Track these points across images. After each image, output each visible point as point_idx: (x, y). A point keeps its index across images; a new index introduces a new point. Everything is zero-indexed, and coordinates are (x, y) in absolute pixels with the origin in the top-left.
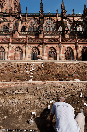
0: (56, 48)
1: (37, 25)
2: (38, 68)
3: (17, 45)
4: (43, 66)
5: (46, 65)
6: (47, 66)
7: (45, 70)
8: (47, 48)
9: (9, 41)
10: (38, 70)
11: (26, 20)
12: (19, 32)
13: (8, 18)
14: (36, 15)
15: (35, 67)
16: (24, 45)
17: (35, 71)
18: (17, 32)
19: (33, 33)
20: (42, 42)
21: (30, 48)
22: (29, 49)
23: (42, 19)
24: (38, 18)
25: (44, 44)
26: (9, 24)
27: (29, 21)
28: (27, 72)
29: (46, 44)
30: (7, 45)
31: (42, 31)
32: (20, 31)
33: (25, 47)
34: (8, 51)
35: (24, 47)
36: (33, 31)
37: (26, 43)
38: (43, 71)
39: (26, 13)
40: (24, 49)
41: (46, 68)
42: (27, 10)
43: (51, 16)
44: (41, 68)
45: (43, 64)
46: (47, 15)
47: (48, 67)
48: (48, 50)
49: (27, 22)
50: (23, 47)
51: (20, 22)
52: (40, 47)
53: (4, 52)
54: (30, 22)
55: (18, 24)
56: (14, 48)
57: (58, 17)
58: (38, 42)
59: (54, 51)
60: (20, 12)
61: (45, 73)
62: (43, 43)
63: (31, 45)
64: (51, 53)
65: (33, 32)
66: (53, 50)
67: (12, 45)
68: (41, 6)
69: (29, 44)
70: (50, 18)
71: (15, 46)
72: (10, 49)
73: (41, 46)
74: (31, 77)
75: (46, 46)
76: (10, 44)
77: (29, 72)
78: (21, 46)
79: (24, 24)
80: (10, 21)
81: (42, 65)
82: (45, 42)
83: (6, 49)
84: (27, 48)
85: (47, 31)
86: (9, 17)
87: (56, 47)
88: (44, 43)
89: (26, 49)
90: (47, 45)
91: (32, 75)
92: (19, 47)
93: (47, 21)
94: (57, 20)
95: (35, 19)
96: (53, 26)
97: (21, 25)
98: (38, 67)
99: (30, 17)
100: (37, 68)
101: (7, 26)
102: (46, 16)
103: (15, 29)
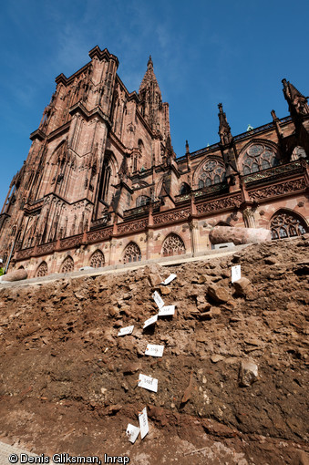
0: (299, 211)
1: (219, 171)
2: (201, 299)
3: (168, 230)
4: (245, 274)
5: (265, 270)
6: (280, 277)
7: (275, 316)
8: (264, 218)
9: (147, 223)
10: (202, 318)
11: (189, 169)
12: (174, 199)
13: (149, 179)
14: (212, 149)
15: (182, 294)
16: (187, 224)
17: (181, 322)
18: (167, 199)
19: (211, 191)
20: (240, 203)
21: (204, 229)
22: (202, 234)
23: (230, 148)
24: (218, 153)
25: (249, 208)
26: (152, 190)
27: (195, 168)
28: (124, 331)
29: (254, 206)
30: (143, 235)
31: (237, 177)
32: (176, 197)
33: (191, 230)
34: (147, 250)
35: (188, 230)
36: (210, 186)
37: (190, 219)
38: (253, 328)
39: (188, 154)
40: (186, 236)
41: (280, 293)
42: (187, 146)
43: (255, 135)
44: (225, 293)
45: (235, 260)
46: (243, 137)
47: (293, 279)
48: (267, 223)
49: (192, 172)
50: (184, 231)
51: (173, 175)
52: (236, 220)
53: (138, 255)
54: (199, 170)
55: (170, 181)
56: (161, 238)
57: (281, 127)
58: (228, 207)
59: (294, 221)
60: (171, 153)
61: (275, 351)
62: (244, 205)
63: (207, 220)
64: (282, 231)
65: (210, 189)
66: (288, 221)
67: (156, 233)
68: (222, 119)
69: (199, 218)
70: (254, 141)
71: (162, 233)
72: (151, 244)
73: (239, 215)
74: (148, 382)
75: (257, 212)
76: (150, 231)
77: (138, 333)
78: (177, 229)
79: (184, 178)
80: (154, 184)
81: (236, 274)
82: (252, 200)
83: (143, 246)
84: (196, 231)
85: (252, 175)
86: (151, 177)
87: (300, 205)
88: (249, 204)
89: (192, 236)
90: (260, 208)
91: (153, 365)
92: (173, 235)
93: (248, 150)
94: (280, 136)
95: (212, 158)
96: (270, 157)
97: (176, 182)
98: (199, 290)
99: (198, 159)
100: (194, 297)
101: (148, 195)
102: (241, 141)
103: (164, 194)
